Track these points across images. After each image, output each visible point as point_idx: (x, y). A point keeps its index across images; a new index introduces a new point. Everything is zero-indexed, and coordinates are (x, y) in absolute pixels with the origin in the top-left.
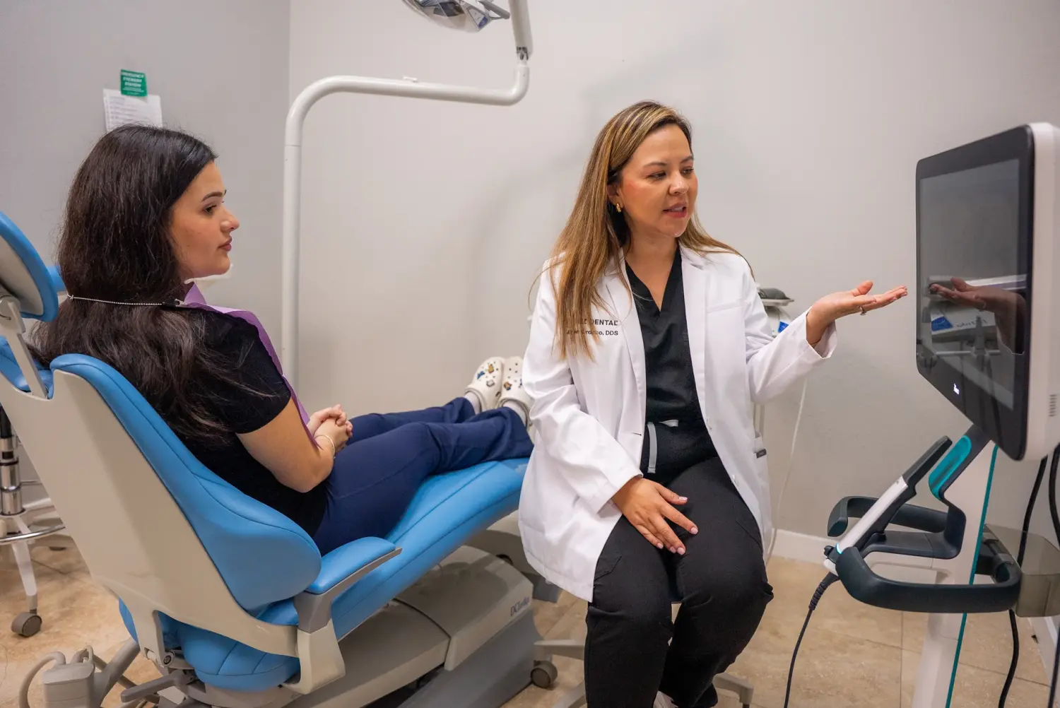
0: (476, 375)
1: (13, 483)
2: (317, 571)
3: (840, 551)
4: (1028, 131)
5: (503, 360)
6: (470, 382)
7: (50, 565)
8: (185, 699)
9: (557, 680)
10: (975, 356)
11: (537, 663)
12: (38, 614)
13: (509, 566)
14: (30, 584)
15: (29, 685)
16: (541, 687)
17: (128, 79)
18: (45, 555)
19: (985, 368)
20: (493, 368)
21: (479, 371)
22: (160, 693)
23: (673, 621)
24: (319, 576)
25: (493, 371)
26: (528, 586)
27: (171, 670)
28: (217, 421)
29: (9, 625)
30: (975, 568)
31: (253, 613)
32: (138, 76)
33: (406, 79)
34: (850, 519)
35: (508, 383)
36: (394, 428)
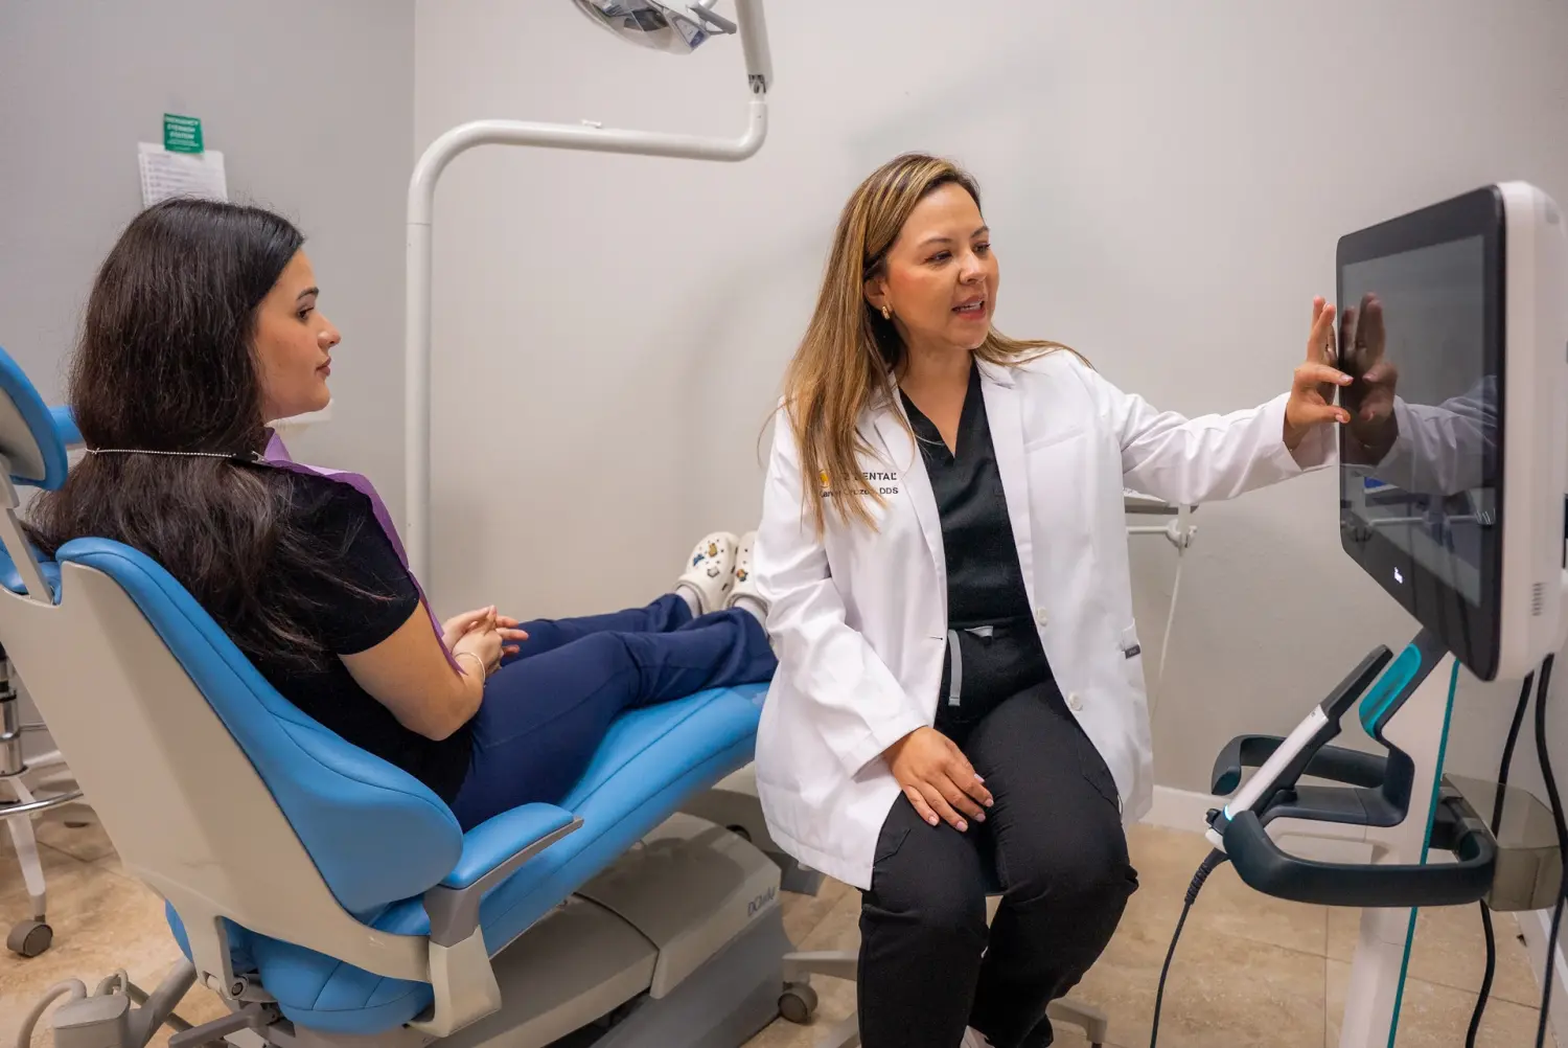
0: (691, 562)
1: (8, 728)
2: (457, 853)
3: (1229, 817)
4: (1496, 193)
5: (731, 537)
6: (683, 571)
7: (65, 850)
8: (265, 1046)
9: (816, 1011)
10: (1429, 524)
11: (789, 986)
12: (48, 922)
13: (745, 842)
14: (34, 879)
15: (32, 1029)
16: (792, 1021)
17: (175, 127)
18: (58, 834)
19: (1445, 541)
20: (716, 548)
21: (695, 555)
22: (228, 1038)
23: (989, 922)
24: (461, 861)
25: (716, 553)
26: (773, 872)
27: (243, 1004)
28: (306, 635)
29: (5, 940)
30: (1428, 840)
31: (362, 918)
32: (189, 122)
33: (586, 125)
34: (1245, 769)
35: (742, 571)
36: (573, 640)
